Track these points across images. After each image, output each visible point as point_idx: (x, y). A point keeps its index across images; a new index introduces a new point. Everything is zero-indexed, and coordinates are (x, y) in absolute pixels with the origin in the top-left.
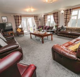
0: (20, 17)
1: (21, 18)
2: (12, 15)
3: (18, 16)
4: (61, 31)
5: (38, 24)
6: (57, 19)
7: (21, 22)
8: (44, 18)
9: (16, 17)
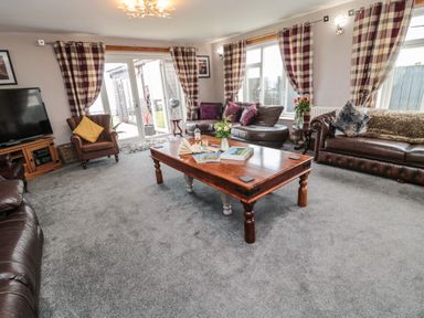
0: (95, 50)
1: (96, 59)
2: (42, 42)
3: (81, 49)
4: (338, 133)
5: (196, 92)
6: (306, 67)
7: (99, 83)
8: (229, 62)
9: (68, 51)
